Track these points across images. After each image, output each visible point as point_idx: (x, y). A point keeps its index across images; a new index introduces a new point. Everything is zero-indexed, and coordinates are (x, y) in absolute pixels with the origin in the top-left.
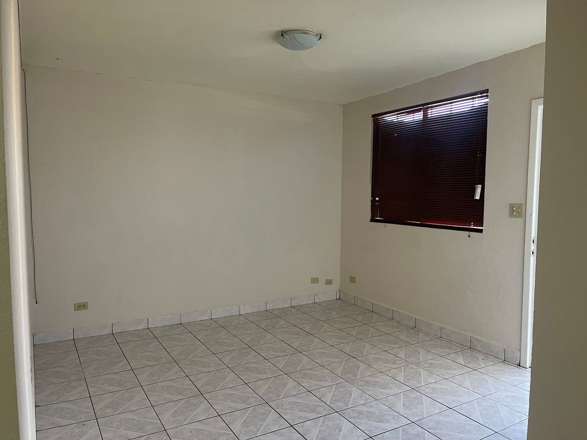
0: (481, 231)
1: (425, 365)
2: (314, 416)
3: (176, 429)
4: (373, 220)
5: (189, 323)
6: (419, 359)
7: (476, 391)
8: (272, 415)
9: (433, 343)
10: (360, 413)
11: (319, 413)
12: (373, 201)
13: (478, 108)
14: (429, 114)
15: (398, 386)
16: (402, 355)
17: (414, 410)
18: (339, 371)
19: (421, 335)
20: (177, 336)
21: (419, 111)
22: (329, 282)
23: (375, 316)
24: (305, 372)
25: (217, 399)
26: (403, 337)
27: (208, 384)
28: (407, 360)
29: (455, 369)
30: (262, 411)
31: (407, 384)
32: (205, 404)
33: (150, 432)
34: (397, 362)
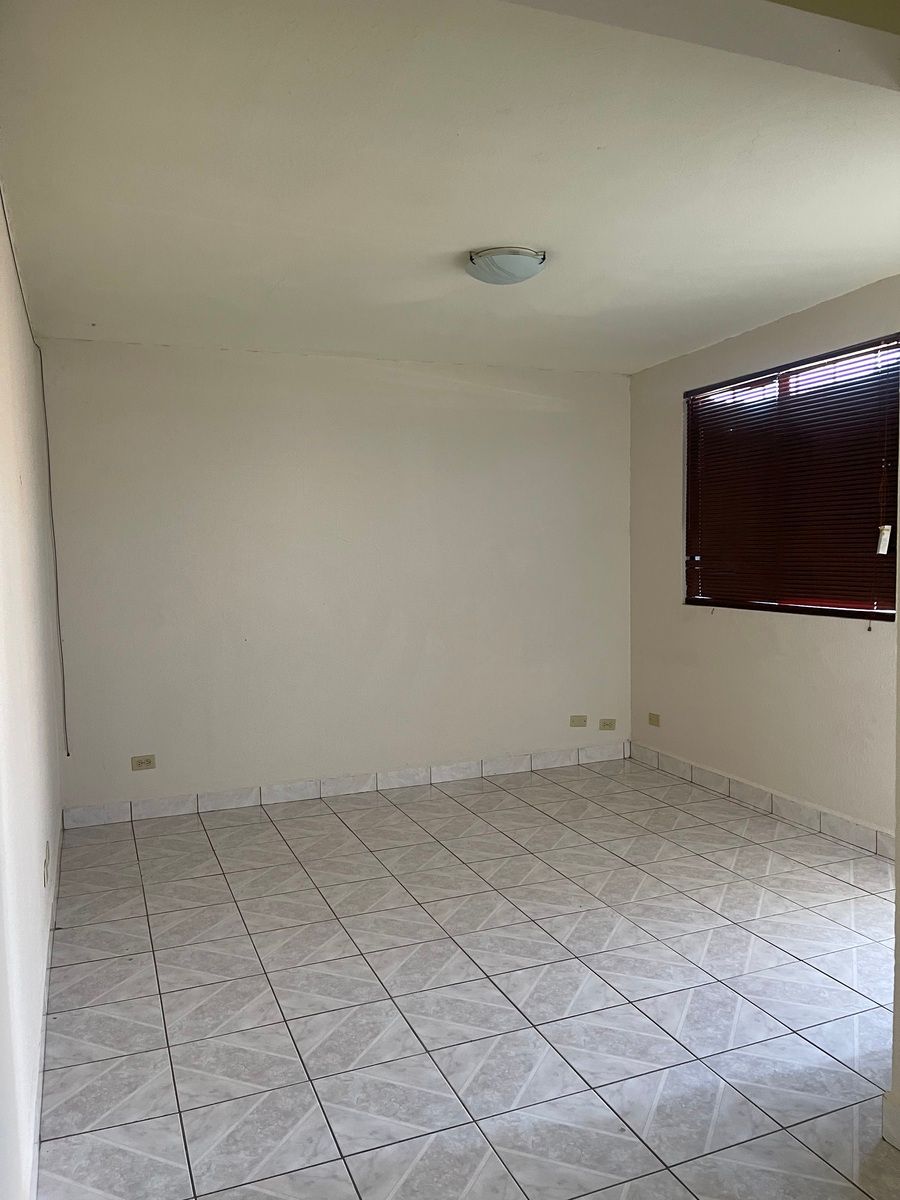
0: (891, 618)
1: (771, 883)
2: (533, 961)
3: (284, 972)
4: (690, 601)
5: (336, 798)
6: (764, 871)
7: (862, 932)
8: (458, 957)
9: (800, 843)
10: (621, 961)
11: (545, 958)
12: (690, 564)
13: (882, 372)
14: (791, 390)
15: (707, 918)
16: (731, 862)
17: (727, 960)
18: (598, 889)
19: (780, 827)
20: (311, 819)
21: (770, 380)
22: (607, 725)
23: (696, 791)
24: (533, 887)
25: (363, 927)
26: (742, 831)
27: (350, 903)
28: (739, 872)
29: (830, 892)
30: (440, 950)
31: (726, 915)
32: (341, 935)
33: (239, 975)
34: (717, 875)
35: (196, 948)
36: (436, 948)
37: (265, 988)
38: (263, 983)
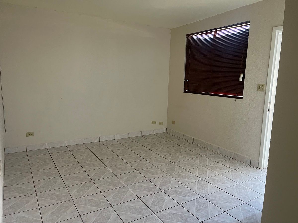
0: (241, 98)
1: (209, 167)
2: (150, 193)
3: (78, 199)
4: (185, 92)
5: (88, 144)
6: (206, 164)
7: (235, 181)
8: (129, 192)
9: (214, 156)
10: (175, 192)
11: (154, 191)
12: (185, 82)
13: (244, 32)
14: (217, 34)
15: (195, 178)
16: (198, 161)
17: (203, 190)
18: (165, 170)
19: (208, 151)
20: (81, 150)
21: (211, 33)
22: (161, 124)
23: (184, 142)
24: (147, 170)
25: (100, 184)
26: (198, 152)
27: (96, 176)
28: (200, 164)
29: (224, 169)
30: (124, 190)
31: (200, 177)
32: (94, 186)
33: (64, 201)
34: (195, 165)
35: (50, 192)
36: (123, 190)
37: (72, 205)
38: (72, 203)
